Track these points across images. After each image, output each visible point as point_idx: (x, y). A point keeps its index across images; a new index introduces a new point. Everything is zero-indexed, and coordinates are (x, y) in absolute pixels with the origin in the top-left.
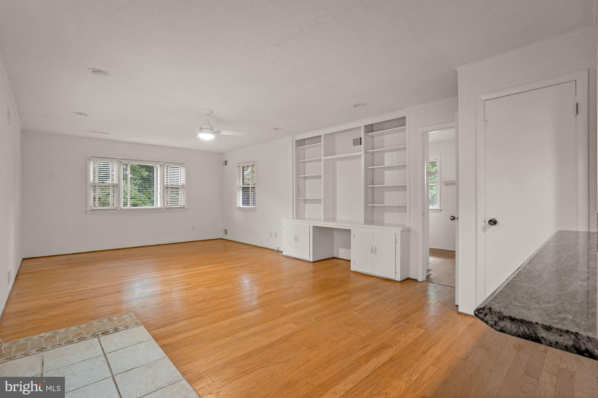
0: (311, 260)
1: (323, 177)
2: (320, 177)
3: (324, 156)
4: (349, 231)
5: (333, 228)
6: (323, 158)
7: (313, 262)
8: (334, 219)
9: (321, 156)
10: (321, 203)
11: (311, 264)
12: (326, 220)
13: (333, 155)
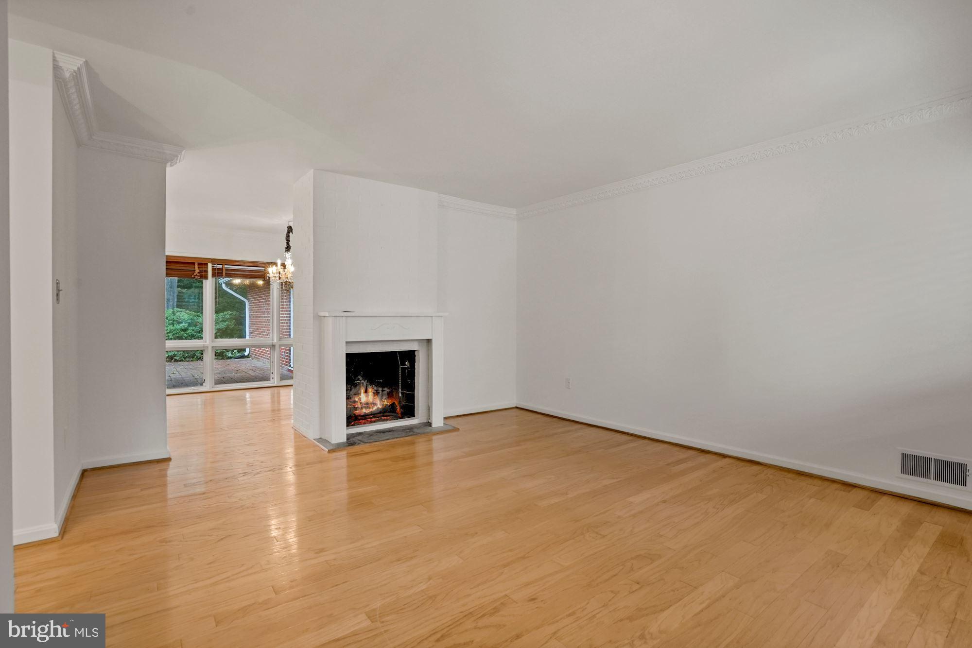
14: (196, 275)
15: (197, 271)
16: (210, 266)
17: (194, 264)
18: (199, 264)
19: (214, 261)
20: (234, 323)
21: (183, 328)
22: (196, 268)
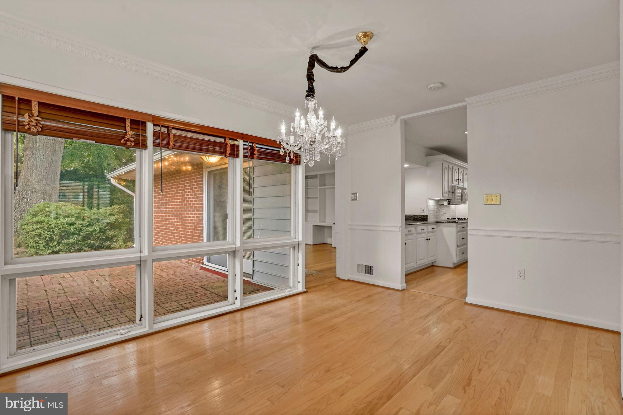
0: (312, 244)
1: (318, 198)
2: (317, 198)
3: (319, 186)
4: (332, 226)
5: (324, 226)
6: (319, 187)
7: (313, 245)
8: (324, 222)
9: (317, 186)
10: (317, 213)
11: (312, 246)
12: (319, 222)
13: (324, 186)
14: (129, 140)
15: (130, 133)
16: (150, 127)
17: (123, 120)
18: (133, 122)
19: (157, 121)
20: (122, 216)
21: (70, 222)
22: (128, 129)
